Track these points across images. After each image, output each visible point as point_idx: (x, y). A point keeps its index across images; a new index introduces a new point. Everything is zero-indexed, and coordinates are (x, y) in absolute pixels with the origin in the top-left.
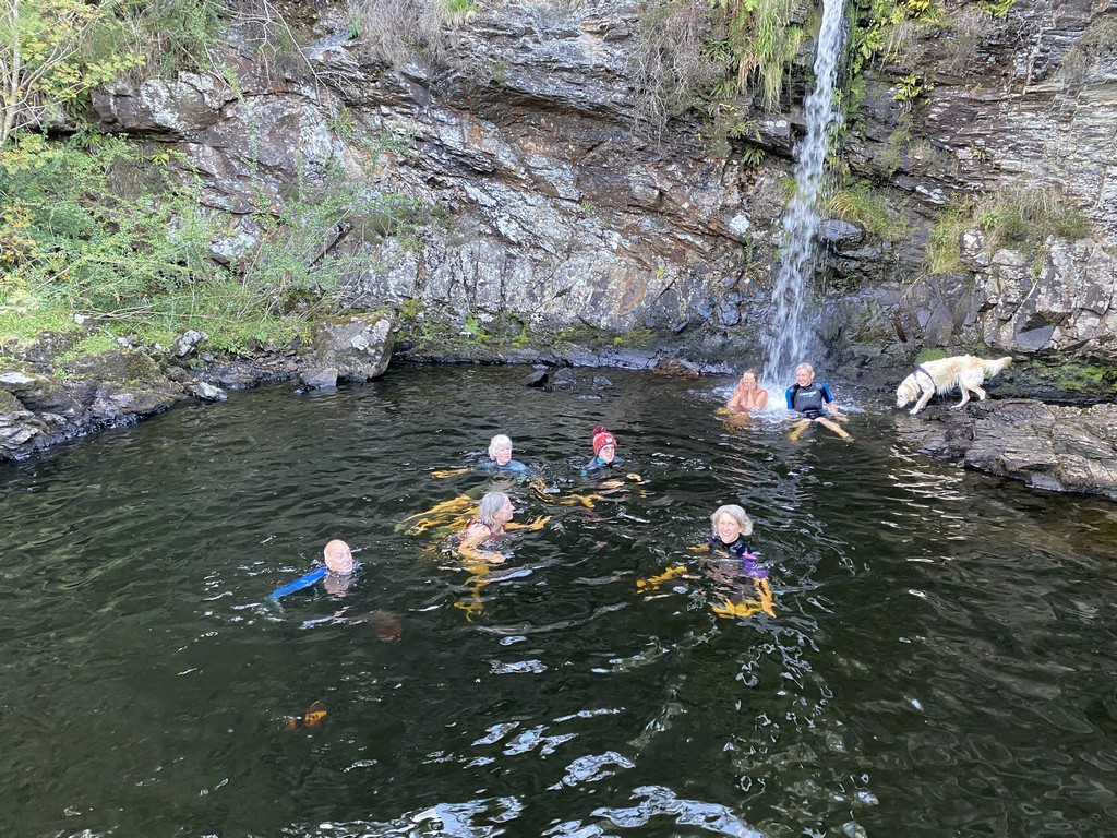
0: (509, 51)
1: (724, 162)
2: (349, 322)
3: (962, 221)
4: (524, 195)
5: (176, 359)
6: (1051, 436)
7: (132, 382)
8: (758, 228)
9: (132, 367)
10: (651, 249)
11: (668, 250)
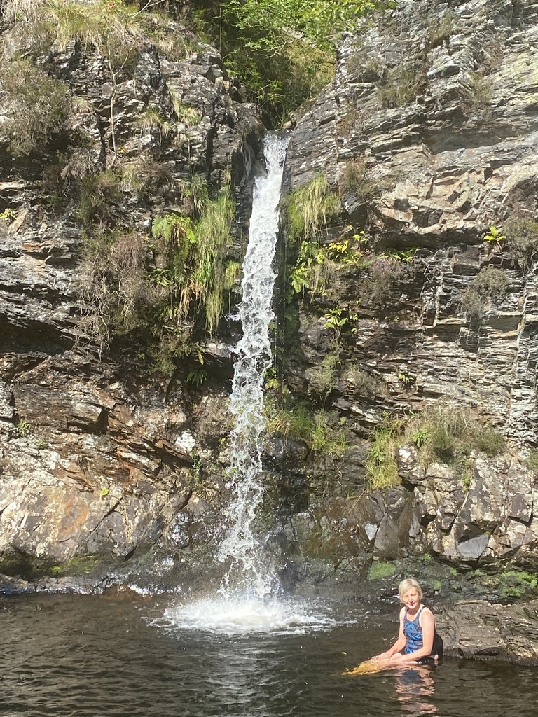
1: (168, 382)
3: (396, 438)
8: (204, 447)
10: (92, 469)
11: (111, 469)
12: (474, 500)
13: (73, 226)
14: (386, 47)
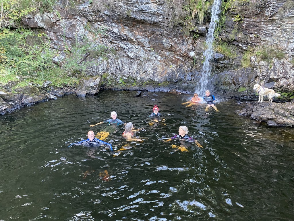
0: (132, 7)
1: (188, 38)
2: (89, 79)
3: (251, 54)
4: (135, 46)
5: (44, 88)
6: (274, 111)
7: (32, 94)
8: (197, 55)
9: (32, 90)
10: (169, 60)
11: (173, 60)
12: (272, 72)
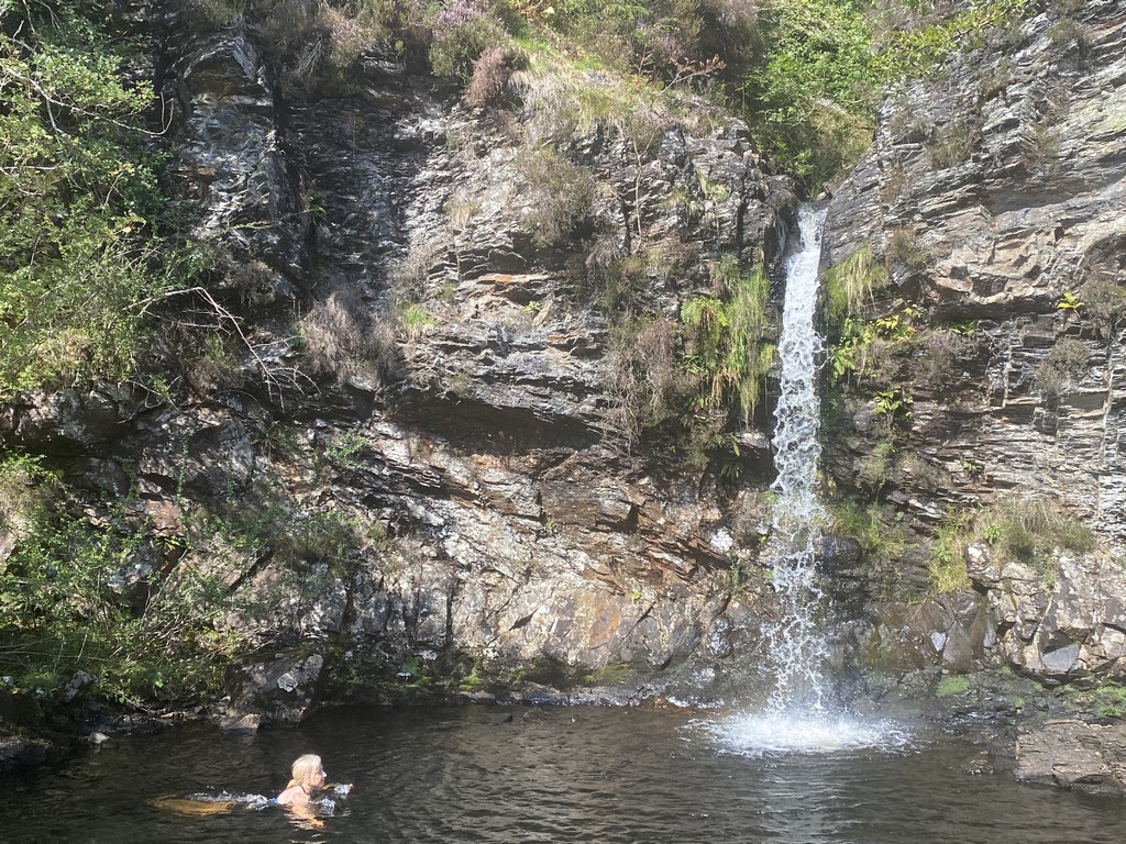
0: (470, 363)
1: (700, 475)
2: (274, 659)
3: (963, 535)
4: (476, 512)
5: (62, 706)
6: (1099, 747)
8: (743, 546)
10: (623, 571)
11: (643, 570)
12: (1060, 604)
13: (598, 315)
14: (934, 104)
